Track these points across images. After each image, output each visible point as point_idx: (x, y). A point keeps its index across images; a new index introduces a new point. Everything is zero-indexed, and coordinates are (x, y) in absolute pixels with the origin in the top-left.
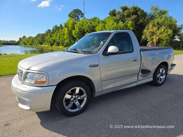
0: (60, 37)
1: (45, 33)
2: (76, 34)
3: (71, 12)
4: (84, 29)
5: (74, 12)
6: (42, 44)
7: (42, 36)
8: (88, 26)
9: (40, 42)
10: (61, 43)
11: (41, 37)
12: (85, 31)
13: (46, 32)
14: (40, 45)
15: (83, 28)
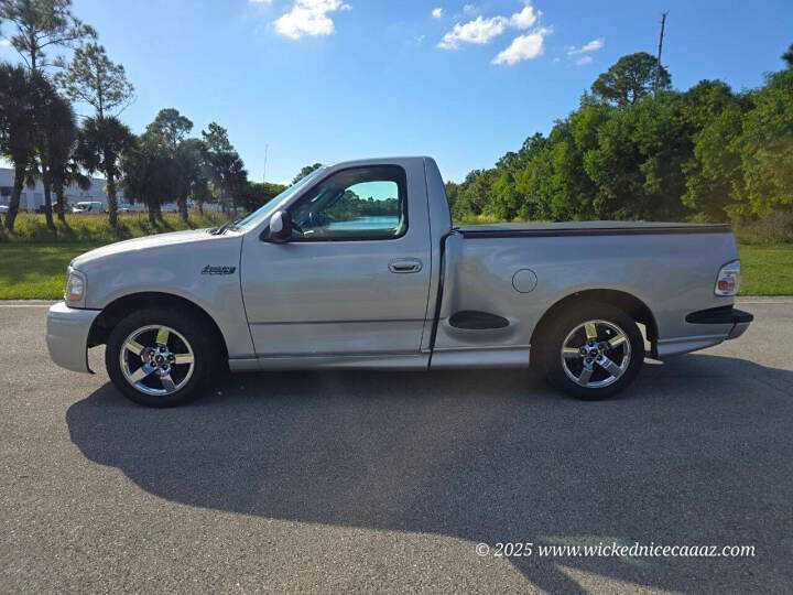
0: (539, 181)
1: (495, 167)
2: (600, 169)
3: (606, 71)
4: (638, 143)
5: (624, 68)
6: (479, 212)
7: (483, 179)
8: (655, 129)
9: (472, 205)
10: (540, 207)
11: (480, 186)
12: (643, 151)
13: (497, 164)
14: (471, 217)
15: (634, 140)
